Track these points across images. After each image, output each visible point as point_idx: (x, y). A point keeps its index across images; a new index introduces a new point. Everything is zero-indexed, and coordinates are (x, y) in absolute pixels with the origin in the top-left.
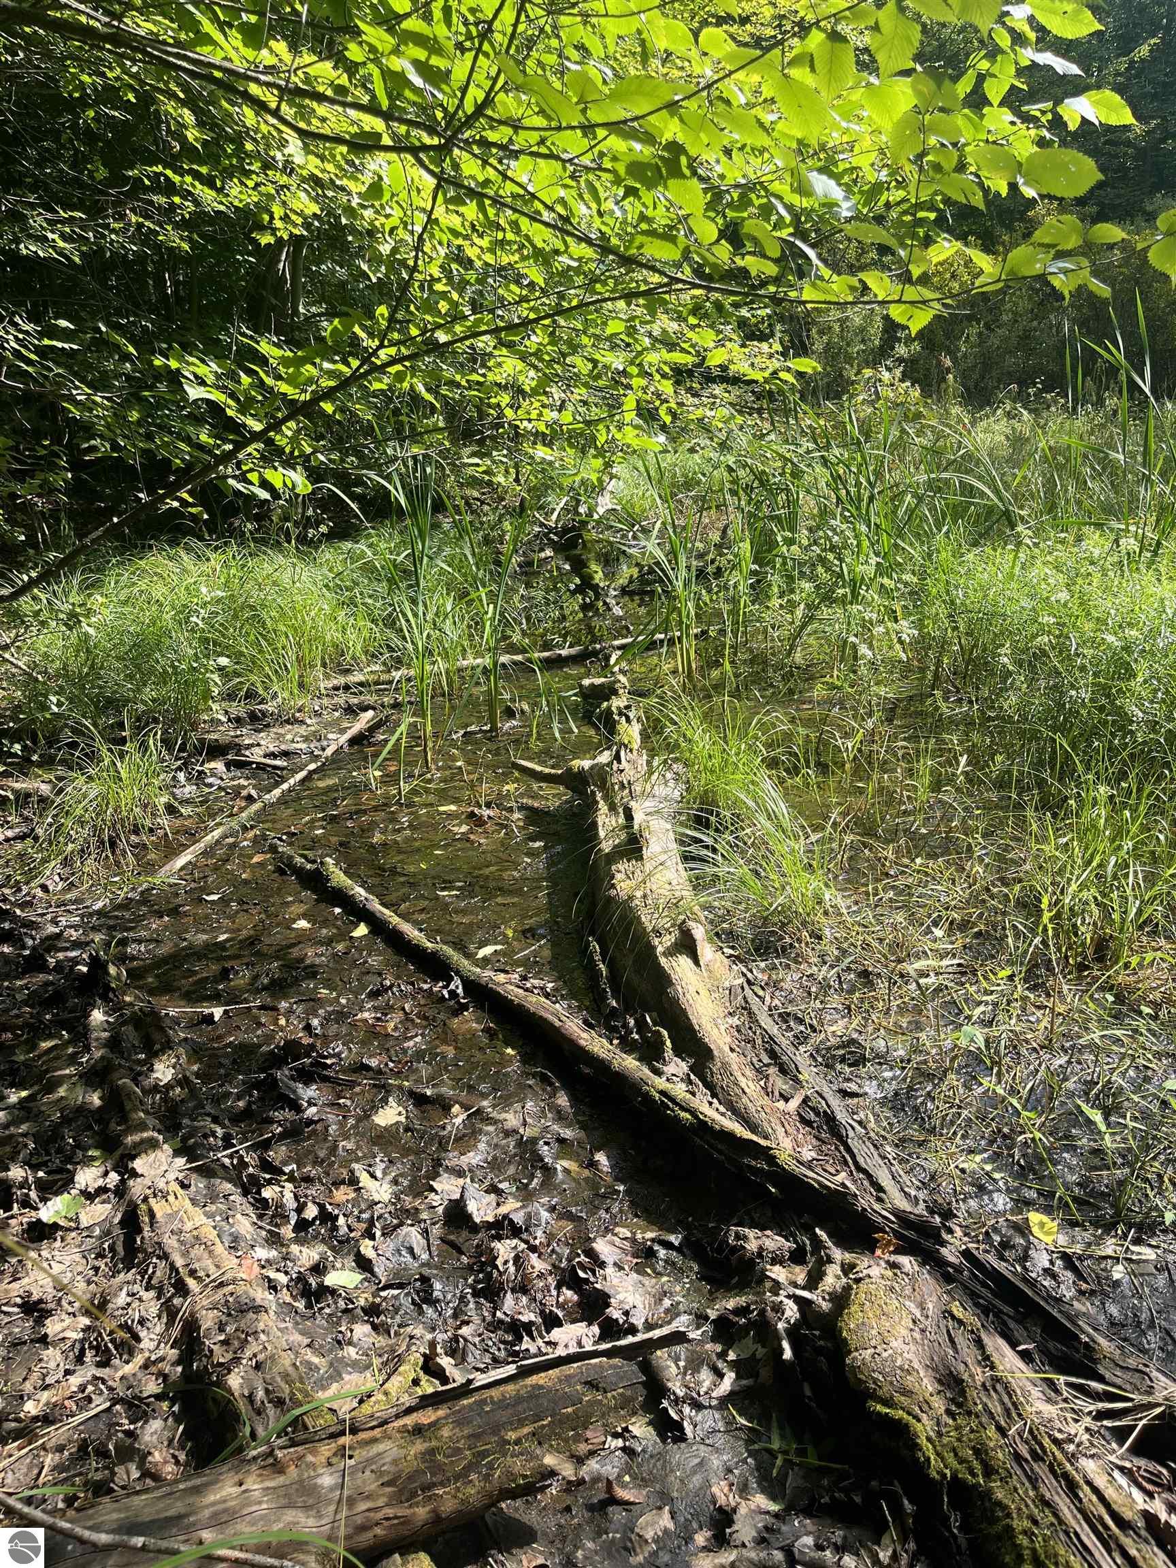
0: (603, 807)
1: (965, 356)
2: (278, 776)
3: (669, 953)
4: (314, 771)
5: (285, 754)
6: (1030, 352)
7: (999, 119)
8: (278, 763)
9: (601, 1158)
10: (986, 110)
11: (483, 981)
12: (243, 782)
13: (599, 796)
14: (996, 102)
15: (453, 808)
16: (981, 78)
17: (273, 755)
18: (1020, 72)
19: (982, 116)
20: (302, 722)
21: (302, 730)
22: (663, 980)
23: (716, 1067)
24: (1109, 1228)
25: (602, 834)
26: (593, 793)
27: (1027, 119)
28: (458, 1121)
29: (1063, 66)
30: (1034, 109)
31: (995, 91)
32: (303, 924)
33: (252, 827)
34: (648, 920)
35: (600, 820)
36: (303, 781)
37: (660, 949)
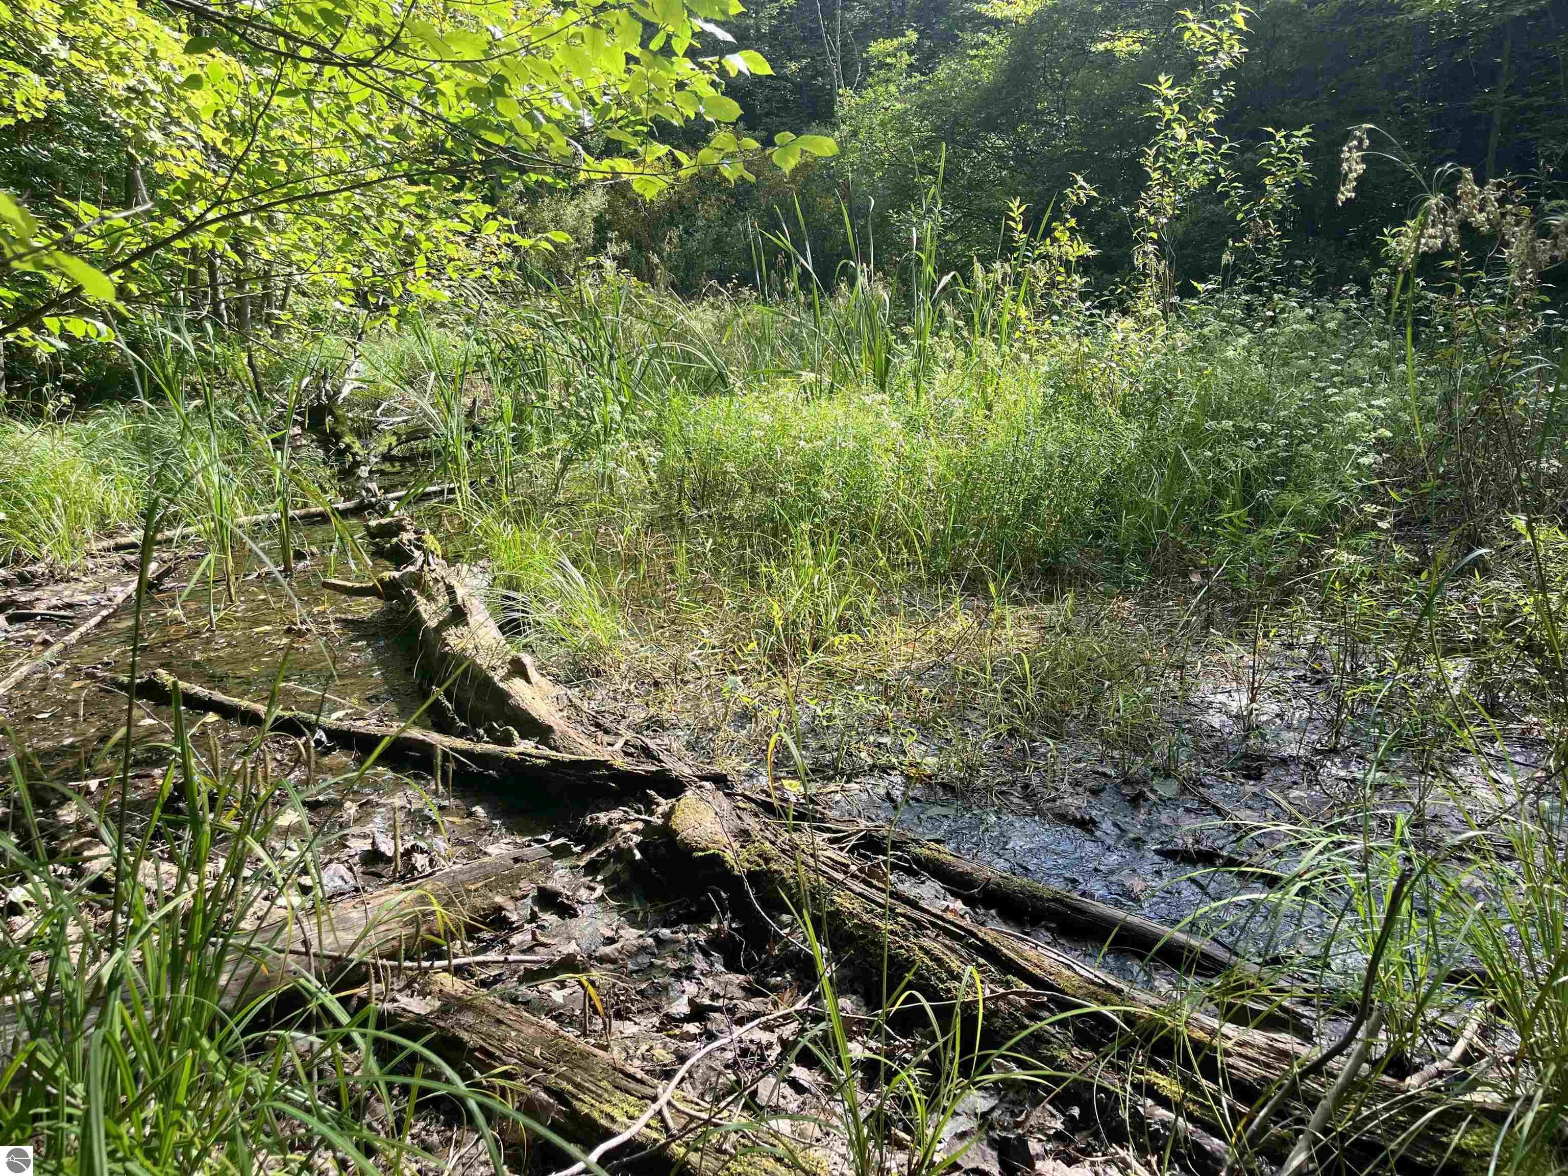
0: (421, 601)
1: (669, 254)
2: (67, 624)
3: (506, 678)
4: (109, 616)
5: (70, 606)
6: (724, 254)
7: (683, 67)
8: (62, 613)
9: (479, 810)
10: (674, 59)
11: (345, 728)
12: (30, 632)
13: (415, 593)
14: (681, 53)
15: (268, 628)
16: (669, 37)
17: (56, 607)
18: (694, 35)
19: (672, 63)
20: (77, 580)
21: (80, 586)
22: (504, 696)
23: (557, 736)
24: (831, 779)
25: (425, 616)
26: (409, 593)
27: (702, 67)
28: (352, 811)
29: (723, 35)
30: (706, 61)
31: (680, 46)
32: (148, 721)
33: (59, 663)
34: (482, 661)
35: (421, 609)
36: (98, 626)
37: (496, 679)
